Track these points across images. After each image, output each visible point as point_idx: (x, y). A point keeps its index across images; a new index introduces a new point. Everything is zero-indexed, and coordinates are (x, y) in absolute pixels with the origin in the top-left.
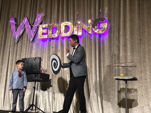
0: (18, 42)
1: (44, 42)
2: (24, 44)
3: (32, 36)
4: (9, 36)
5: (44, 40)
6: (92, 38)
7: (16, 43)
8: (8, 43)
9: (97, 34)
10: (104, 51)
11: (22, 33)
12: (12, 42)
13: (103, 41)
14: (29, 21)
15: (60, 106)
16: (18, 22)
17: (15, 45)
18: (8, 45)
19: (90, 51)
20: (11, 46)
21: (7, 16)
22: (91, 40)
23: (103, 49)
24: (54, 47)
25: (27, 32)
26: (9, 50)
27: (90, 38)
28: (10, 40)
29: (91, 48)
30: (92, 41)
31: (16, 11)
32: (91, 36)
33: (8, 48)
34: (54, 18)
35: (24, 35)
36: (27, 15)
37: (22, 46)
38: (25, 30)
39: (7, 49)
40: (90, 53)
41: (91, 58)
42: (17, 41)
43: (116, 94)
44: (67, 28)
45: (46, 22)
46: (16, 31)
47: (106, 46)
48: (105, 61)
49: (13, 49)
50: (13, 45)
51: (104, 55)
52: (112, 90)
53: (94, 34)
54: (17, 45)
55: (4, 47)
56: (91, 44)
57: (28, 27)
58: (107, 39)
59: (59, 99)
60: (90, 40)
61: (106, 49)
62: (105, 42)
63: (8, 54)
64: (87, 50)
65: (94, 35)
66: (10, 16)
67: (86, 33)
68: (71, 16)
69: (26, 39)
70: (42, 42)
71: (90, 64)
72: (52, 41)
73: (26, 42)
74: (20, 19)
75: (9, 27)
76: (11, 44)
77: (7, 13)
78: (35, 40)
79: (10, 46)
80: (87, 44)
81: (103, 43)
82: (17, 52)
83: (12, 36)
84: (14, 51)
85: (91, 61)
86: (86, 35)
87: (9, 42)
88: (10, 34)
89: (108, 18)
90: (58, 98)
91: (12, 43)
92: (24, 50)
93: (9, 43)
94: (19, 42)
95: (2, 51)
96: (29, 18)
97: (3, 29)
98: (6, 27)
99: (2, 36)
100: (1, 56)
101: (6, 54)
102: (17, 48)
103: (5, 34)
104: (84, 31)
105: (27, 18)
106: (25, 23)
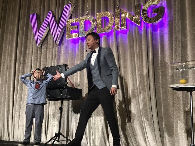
1: (75, 44)
2: (50, 49)
4: (30, 40)
5: (75, 41)
6: (143, 32)
7: (40, 48)
8: (29, 50)
9: (149, 25)
12: (34, 48)
16: (41, 19)
17: (38, 52)
18: (29, 51)
19: (139, 51)
20: (33, 53)
21: (27, 13)
22: (141, 35)
26: (31, 58)
27: (138, 32)
28: (31, 45)
29: (142, 48)
30: (143, 36)
31: (38, 5)
32: (141, 30)
33: (30, 56)
34: (87, 8)
35: (49, 36)
36: (52, 9)
37: (46, 52)
39: (28, 58)
40: (139, 54)
41: (141, 62)
42: (40, 46)
43: (182, 115)
44: (105, 20)
45: (77, 15)
46: (38, 31)
49: (36, 58)
50: (36, 51)
52: (176, 110)
54: (41, 52)
55: (24, 55)
56: (141, 41)
57: (53, 24)
59: (97, 126)
60: (139, 35)
64: (135, 50)
65: (144, 27)
66: (31, 12)
67: (134, 25)
69: (52, 42)
70: (72, 44)
71: (140, 71)
72: (85, 41)
73: (51, 47)
74: (44, 15)
75: (30, 27)
76: (33, 50)
77: (27, 8)
78: (63, 42)
79: (31, 53)
82: (41, 61)
83: (34, 40)
84: (37, 59)
85: (142, 67)
86: (132, 29)
87: (31, 48)
88: (32, 37)
90: (97, 123)
91: (35, 49)
92: (49, 57)
93: (31, 50)
94: (43, 47)
95: (22, 61)
96: (54, 12)
97: (23, 30)
98: (26, 27)
99: (22, 40)
100: (21, 68)
101: (27, 65)
102: (41, 56)
103: (25, 38)
104: (129, 22)
105: (52, 12)
106: (49, 19)
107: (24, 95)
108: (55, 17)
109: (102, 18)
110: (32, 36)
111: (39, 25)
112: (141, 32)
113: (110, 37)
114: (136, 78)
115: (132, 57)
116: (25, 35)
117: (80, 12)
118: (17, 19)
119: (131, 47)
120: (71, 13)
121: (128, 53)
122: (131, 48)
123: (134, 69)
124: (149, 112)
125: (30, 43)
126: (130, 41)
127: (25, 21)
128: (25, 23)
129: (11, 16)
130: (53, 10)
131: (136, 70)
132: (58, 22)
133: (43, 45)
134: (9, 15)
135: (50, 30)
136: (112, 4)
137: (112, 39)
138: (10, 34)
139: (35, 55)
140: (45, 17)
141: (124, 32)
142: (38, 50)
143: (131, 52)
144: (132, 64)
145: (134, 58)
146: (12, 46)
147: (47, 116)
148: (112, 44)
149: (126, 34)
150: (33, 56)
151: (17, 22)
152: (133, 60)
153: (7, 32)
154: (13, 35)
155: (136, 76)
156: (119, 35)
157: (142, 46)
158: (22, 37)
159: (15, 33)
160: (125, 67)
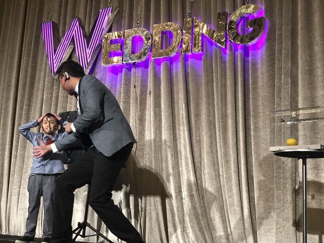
1: (117, 74)
4: (41, 66)
5: (116, 70)
6: (228, 58)
7: (57, 80)
8: (39, 80)
9: (239, 47)
10: (255, 88)
11: (68, 56)
12: (46, 79)
13: (255, 65)
14: (82, 26)
15: (153, 227)
16: (60, 31)
17: (53, 85)
18: (39, 85)
19: (221, 89)
20: (45, 88)
21: (38, 21)
22: (225, 62)
23: (255, 82)
24: (138, 84)
25: (77, 53)
26: (42, 96)
27: (221, 58)
28: (42, 73)
29: (225, 84)
30: (228, 65)
31: (56, 8)
32: (226, 53)
33: (40, 93)
34: (137, 15)
36: (80, 14)
39: (37, 96)
40: (221, 95)
41: (224, 108)
42: (57, 76)
43: (289, 197)
45: (121, 27)
46: (55, 51)
47: (260, 76)
48: (259, 113)
49: (49, 96)
50: (50, 84)
51: (255, 99)
52: (278, 188)
53: (231, 47)
54: (59, 86)
55: (29, 90)
56: (225, 73)
57: (80, 41)
58: (264, 58)
60: (221, 62)
61: (260, 83)
62: (259, 66)
63: (38, 106)
64: (215, 88)
65: (231, 50)
66: (44, 19)
67: (214, 46)
68: (176, 9)
70: (111, 74)
71: (222, 122)
72: (133, 70)
74: (65, 24)
75: (41, 44)
76: (46, 83)
77: (37, 12)
78: (97, 70)
79: (42, 88)
80: (214, 74)
81: (255, 70)
82: (57, 102)
83: (48, 66)
84: (51, 98)
85: (226, 115)
87: (42, 78)
88: (44, 61)
90: (148, 208)
91: (48, 82)
93: (42, 82)
95: (26, 101)
96: (82, 19)
97: (29, 50)
98: (35, 45)
99: (28, 65)
100: (24, 112)
101: (34, 107)
102: (58, 92)
103: (32, 62)
104: (206, 41)
105: (79, 20)
106: (74, 32)
107: (28, 158)
108: (83, 28)
109: (163, 33)
110: (45, 58)
111: (57, 41)
112: (225, 58)
113: (174, 64)
114: (216, 134)
115: (210, 99)
116: (33, 58)
117: (126, 21)
118: (20, 30)
120: (111, 23)
121: (203, 92)
122: (208, 83)
123: (212, 119)
124: (234, 191)
125: (41, 71)
126: (206, 71)
127: (34, 34)
128: (34, 36)
129: (10, 25)
130: (81, 16)
131: (216, 121)
132: (88, 38)
134: (7, 23)
135: (74, 49)
136: (179, 10)
137: (177, 68)
138: (8, 55)
139: (49, 91)
140: (67, 27)
141: (198, 57)
142: (53, 83)
143: (208, 91)
144: (209, 110)
145: (213, 100)
146: (10, 76)
148: (177, 76)
149: (201, 60)
150: (45, 93)
151: (19, 35)
152: (210, 104)
153: (3, 52)
154: (12, 57)
155: (215, 131)
156: (190, 61)
157: (226, 80)
158: (28, 61)
159: (17, 54)
160: (198, 116)
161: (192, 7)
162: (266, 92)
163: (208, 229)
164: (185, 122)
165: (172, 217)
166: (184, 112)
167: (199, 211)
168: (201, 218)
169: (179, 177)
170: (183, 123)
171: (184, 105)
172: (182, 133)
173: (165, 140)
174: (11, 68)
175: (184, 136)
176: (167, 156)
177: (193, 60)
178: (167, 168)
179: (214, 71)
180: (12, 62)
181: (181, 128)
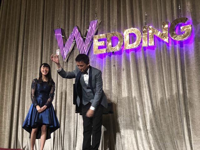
0: (67, 61)
1: (102, 58)
3: (85, 52)
5: (101, 56)
6: (170, 49)
9: (177, 42)
10: (188, 66)
11: (72, 48)
13: (187, 53)
14: (80, 31)
15: (130, 147)
16: (66, 34)
17: (64, 66)
18: (55, 65)
21: (51, 28)
22: (169, 51)
23: (188, 63)
24: (116, 64)
27: (166, 49)
29: (170, 63)
30: (171, 52)
31: (62, 20)
32: (169, 46)
33: (56, 70)
34: (113, 24)
35: (75, 51)
36: (78, 24)
37: (73, 67)
38: (75, 44)
39: (54, 72)
40: (168, 70)
41: (170, 77)
44: (133, 37)
45: (103, 31)
46: (64, 46)
48: (192, 80)
51: (189, 72)
54: (67, 66)
56: (169, 57)
58: (193, 48)
59: (127, 138)
60: (167, 51)
61: (192, 63)
63: (55, 78)
64: (163, 66)
65: (172, 44)
66: (55, 27)
67: (161, 42)
68: (137, 20)
70: (99, 58)
71: (169, 86)
72: (112, 56)
74: (68, 30)
75: (54, 42)
77: (51, 23)
78: (90, 56)
80: (162, 58)
85: (171, 82)
86: (160, 46)
89: (192, 18)
90: (126, 136)
94: (69, 61)
96: (79, 27)
97: (48, 45)
98: (51, 42)
99: (47, 54)
103: (50, 52)
104: (156, 39)
106: (75, 35)
109: (130, 34)
112: (169, 48)
113: (138, 53)
114: (165, 92)
115: (161, 73)
116: (50, 50)
117: (106, 27)
118: (40, 34)
119: (158, 63)
120: (97, 29)
121: (156, 68)
123: (162, 84)
124: (179, 125)
126: (157, 56)
128: (50, 37)
129: (34, 30)
131: (165, 85)
133: (69, 59)
134: (32, 29)
136: (139, 21)
137: (139, 55)
138: (34, 48)
140: (70, 32)
141: (152, 48)
143: (159, 68)
144: (161, 79)
145: (163, 73)
146: (37, 60)
147: (76, 128)
148: (140, 59)
149: (154, 49)
151: (40, 36)
152: (161, 76)
153: (31, 46)
154: (37, 49)
155: (165, 90)
156: (147, 51)
157: (170, 61)
158: (47, 52)
159: (40, 47)
160: (154, 82)
161: (146, 18)
162: (195, 68)
163: (164, 147)
164: (147, 86)
165: (142, 141)
166: (146, 80)
167: (158, 138)
168: (159, 141)
169: (145, 118)
170: (145, 87)
171: (145, 76)
172: (145, 92)
173: (135, 97)
174: (37, 56)
175: (147, 94)
176: (136, 106)
177: (149, 50)
178: (137, 112)
179: (162, 56)
180: (37, 52)
181: (144, 89)
